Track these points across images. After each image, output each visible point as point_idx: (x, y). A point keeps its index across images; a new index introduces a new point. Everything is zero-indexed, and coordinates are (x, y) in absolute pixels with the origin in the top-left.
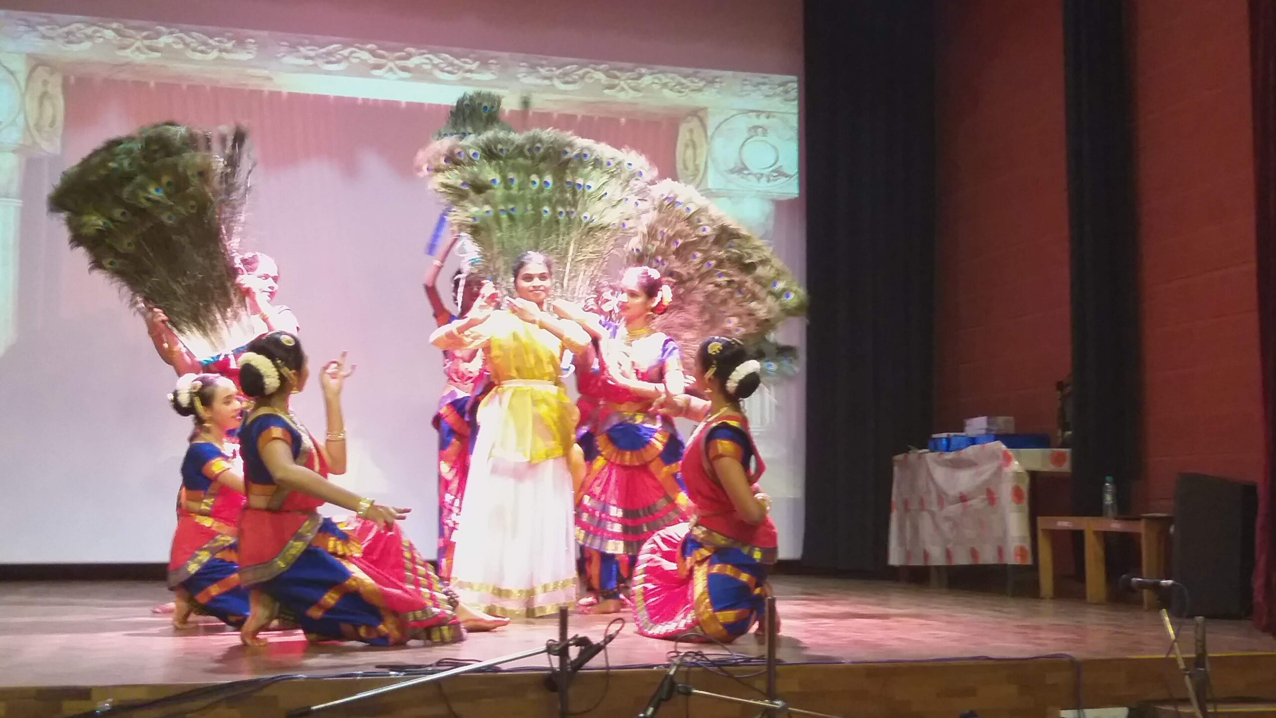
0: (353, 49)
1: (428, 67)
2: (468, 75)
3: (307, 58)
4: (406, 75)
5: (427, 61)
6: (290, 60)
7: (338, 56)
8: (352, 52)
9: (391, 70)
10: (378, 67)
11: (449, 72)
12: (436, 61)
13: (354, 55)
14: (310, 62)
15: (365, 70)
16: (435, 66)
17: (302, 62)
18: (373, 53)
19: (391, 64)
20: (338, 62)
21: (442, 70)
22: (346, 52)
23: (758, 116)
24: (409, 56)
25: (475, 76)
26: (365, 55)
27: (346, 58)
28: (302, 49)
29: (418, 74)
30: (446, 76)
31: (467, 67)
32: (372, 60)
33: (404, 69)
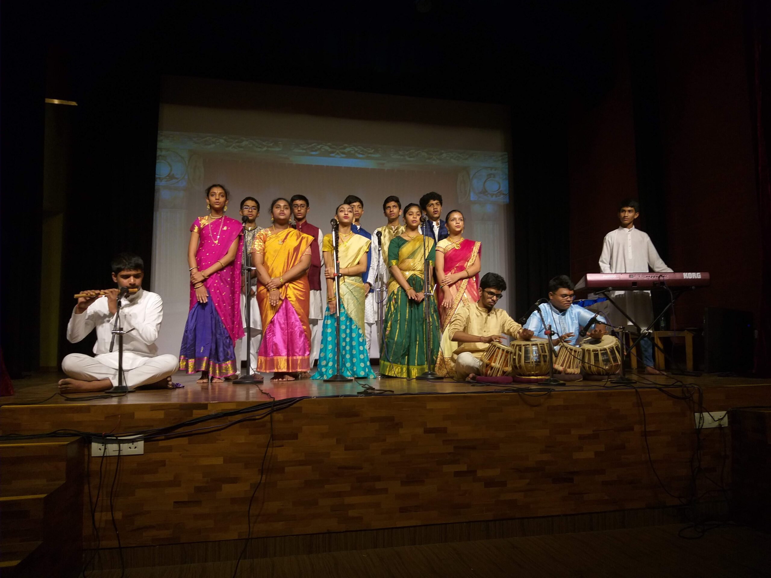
0: (322, 145)
1: (353, 152)
2: (370, 155)
3: (303, 149)
4: (344, 156)
5: (352, 150)
6: (297, 150)
7: (316, 148)
8: (321, 147)
9: (338, 154)
10: (333, 152)
11: (362, 154)
12: (356, 149)
13: (323, 148)
14: (304, 151)
15: (327, 154)
16: (356, 152)
17: (301, 151)
18: (330, 146)
19: (338, 151)
20: (316, 151)
21: (359, 154)
22: (319, 147)
23: (491, 170)
24: (345, 148)
25: (373, 155)
26: (327, 148)
27: (319, 149)
28: (301, 146)
29: (349, 155)
30: (361, 156)
31: (370, 151)
32: (330, 150)
33: (343, 153)
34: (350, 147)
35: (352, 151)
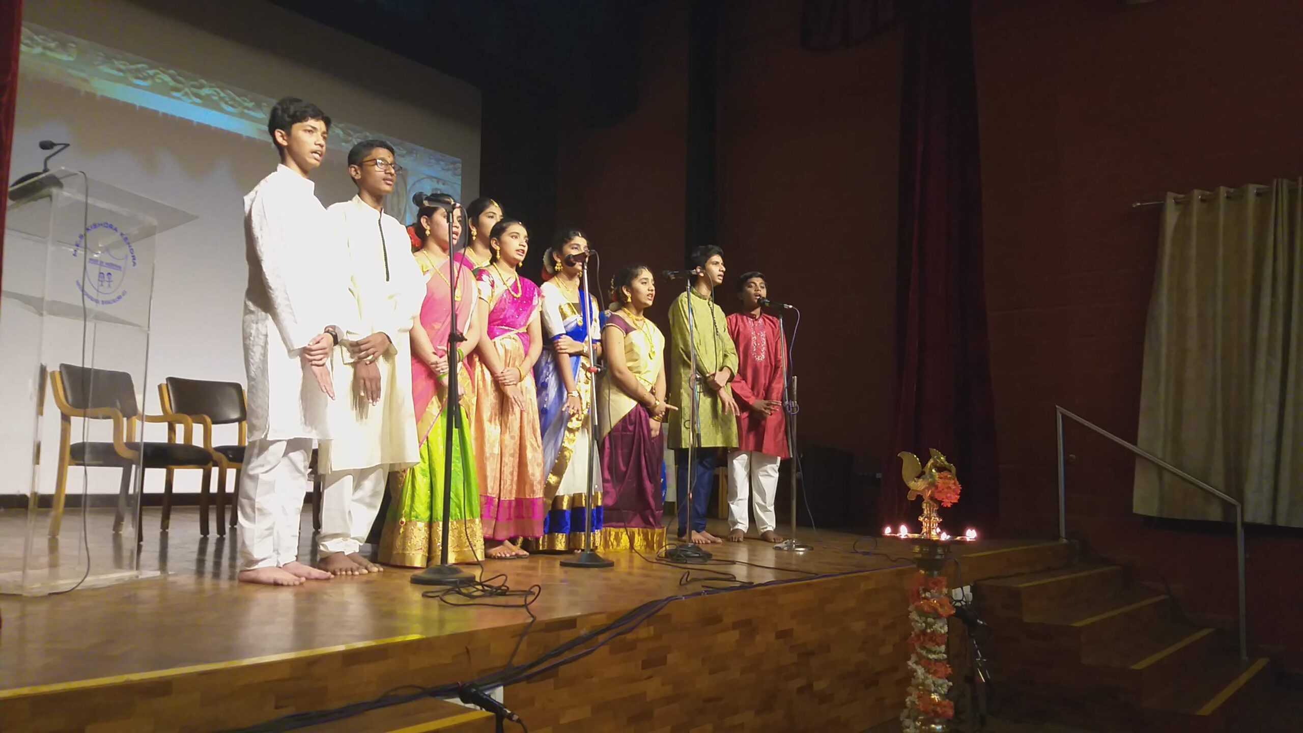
0: (159, 71)
1: (216, 98)
2: (246, 111)
3: (119, 70)
4: (198, 101)
5: (215, 93)
6: (106, 69)
7: (145, 74)
8: (155, 74)
9: (186, 94)
10: (177, 90)
11: (232, 106)
12: (222, 94)
13: (159, 76)
14: (121, 74)
15: (166, 91)
16: (221, 98)
17: (114, 72)
18: (173, 78)
19: (187, 90)
20: (145, 79)
21: (226, 103)
22: (151, 72)
23: (438, 182)
24: (201, 87)
25: (252, 113)
26: (167, 78)
27: (152, 77)
28: (116, 62)
29: (208, 103)
30: (230, 109)
31: (246, 104)
32: (172, 83)
33: (198, 96)
34: (211, 87)
35: (214, 95)
